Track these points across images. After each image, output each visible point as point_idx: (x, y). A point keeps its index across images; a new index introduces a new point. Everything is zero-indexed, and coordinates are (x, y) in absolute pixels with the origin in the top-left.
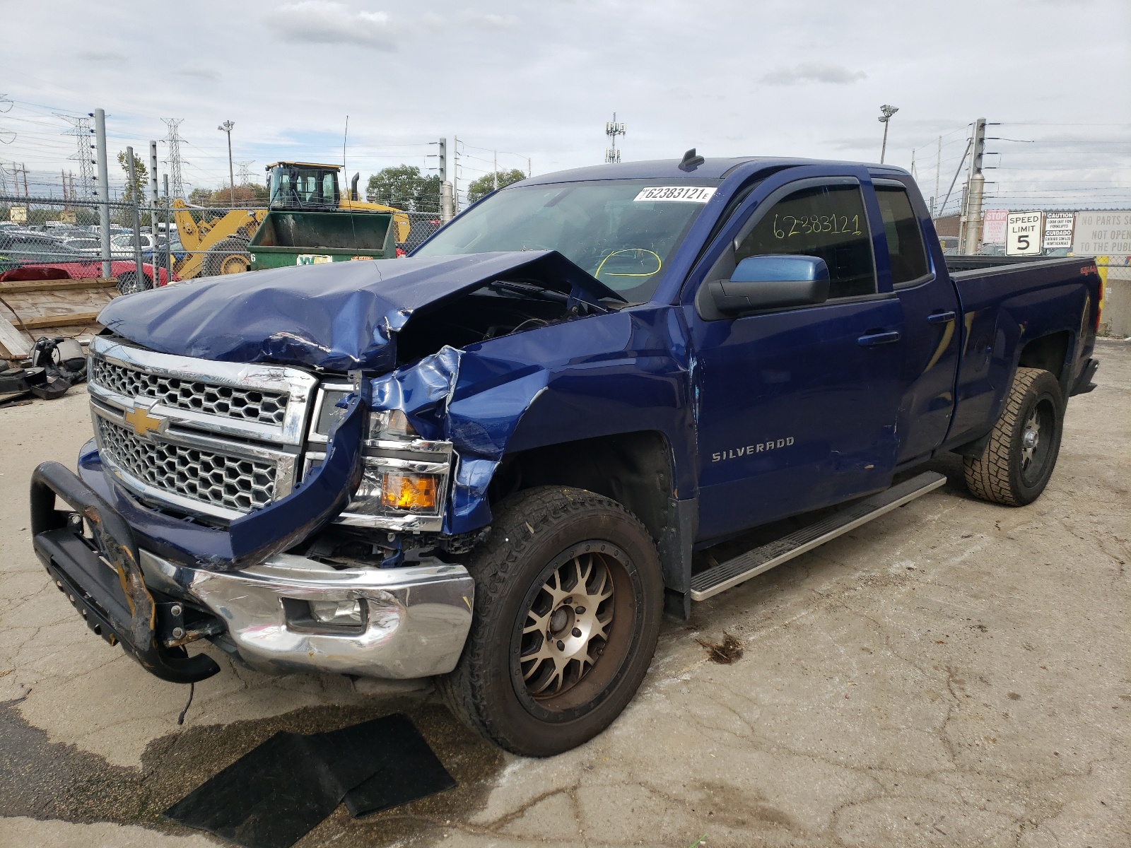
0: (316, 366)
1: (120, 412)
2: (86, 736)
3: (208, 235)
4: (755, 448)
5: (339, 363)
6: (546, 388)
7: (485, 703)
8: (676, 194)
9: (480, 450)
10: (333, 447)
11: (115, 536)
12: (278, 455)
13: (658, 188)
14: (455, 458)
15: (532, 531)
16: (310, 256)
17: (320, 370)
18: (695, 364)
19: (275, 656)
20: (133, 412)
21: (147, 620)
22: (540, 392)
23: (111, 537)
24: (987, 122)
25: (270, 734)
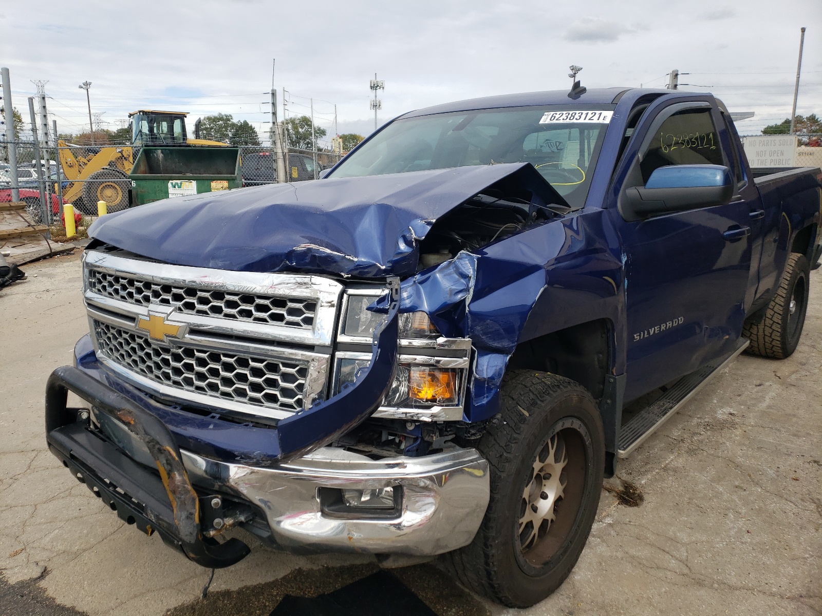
0: (343, 274)
1: (132, 319)
2: (111, 612)
3: (86, 167)
4: (660, 328)
5: (366, 270)
6: (546, 286)
7: (496, 569)
8: (577, 116)
9: (495, 345)
10: (379, 348)
11: (158, 438)
12: (311, 356)
13: (558, 113)
14: (473, 352)
15: (527, 414)
16: (179, 182)
17: (347, 278)
18: (626, 259)
19: (314, 540)
20: (148, 319)
21: (191, 514)
22: (542, 289)
23: (153, 439)
24: (679, 73)
25: (278, 598)
